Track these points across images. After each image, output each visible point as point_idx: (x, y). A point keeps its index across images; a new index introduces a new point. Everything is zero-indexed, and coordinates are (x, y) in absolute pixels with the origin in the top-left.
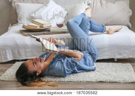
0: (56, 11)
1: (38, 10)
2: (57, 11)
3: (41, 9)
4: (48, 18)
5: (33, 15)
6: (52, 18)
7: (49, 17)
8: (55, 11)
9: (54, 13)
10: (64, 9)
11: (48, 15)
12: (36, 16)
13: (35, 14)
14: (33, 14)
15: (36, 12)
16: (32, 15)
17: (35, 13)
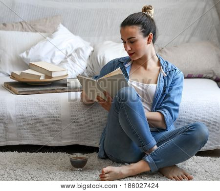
0: (71, 49)
1: (35, 44)
2: (72, 47)
3: (41, 44)
4: (53, 61)
5: (24, 55)
6: (62, 62)
7: (57, 61)
8: (69, 47)
9: (67, 53)
10: (89, 43)
11: (54, 55)
12: (29, 57)
13: (27, 53)
14: (23, 52)
15: (30, 49)
16: (21, 55)
17: (27, 50)
